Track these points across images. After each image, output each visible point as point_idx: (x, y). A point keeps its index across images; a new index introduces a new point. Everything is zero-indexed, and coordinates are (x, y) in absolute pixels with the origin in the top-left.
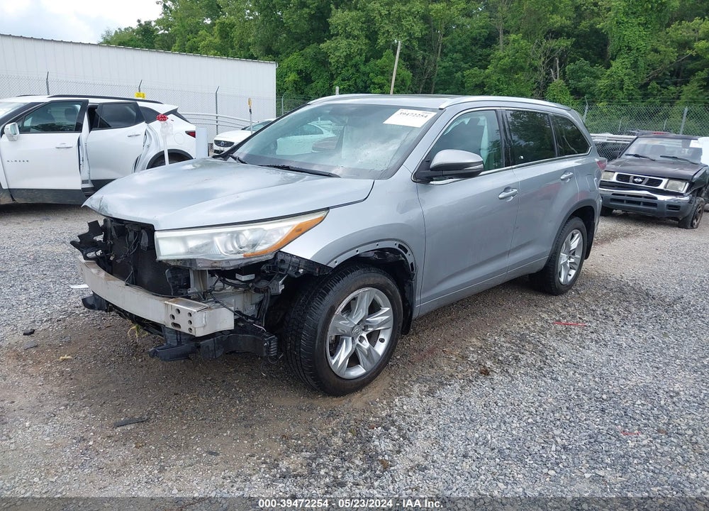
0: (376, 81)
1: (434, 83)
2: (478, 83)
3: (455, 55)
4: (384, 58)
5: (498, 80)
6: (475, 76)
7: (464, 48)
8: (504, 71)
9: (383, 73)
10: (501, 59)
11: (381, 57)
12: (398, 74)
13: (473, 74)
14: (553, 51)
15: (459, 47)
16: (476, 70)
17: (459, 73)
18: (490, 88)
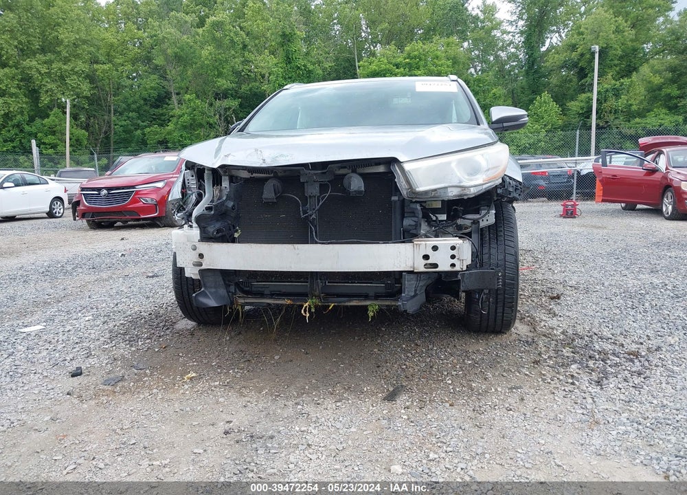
0: (47, 141)
1: (112, 142)
2: (161, 140)
3: (131, 114)
4: (52, 118)
5: (181, 136)
6: (156, 133)
7: (138, 108)
8: (185, 127)
9: (54, 133)
10: (180, 116)
11: (48, 116)
12: (71, 134)
13: (154, 132)
14: (226, 109)
15: (134, 106)
16: (155, 128)
17: (139, 132)
18: (174, 143)
